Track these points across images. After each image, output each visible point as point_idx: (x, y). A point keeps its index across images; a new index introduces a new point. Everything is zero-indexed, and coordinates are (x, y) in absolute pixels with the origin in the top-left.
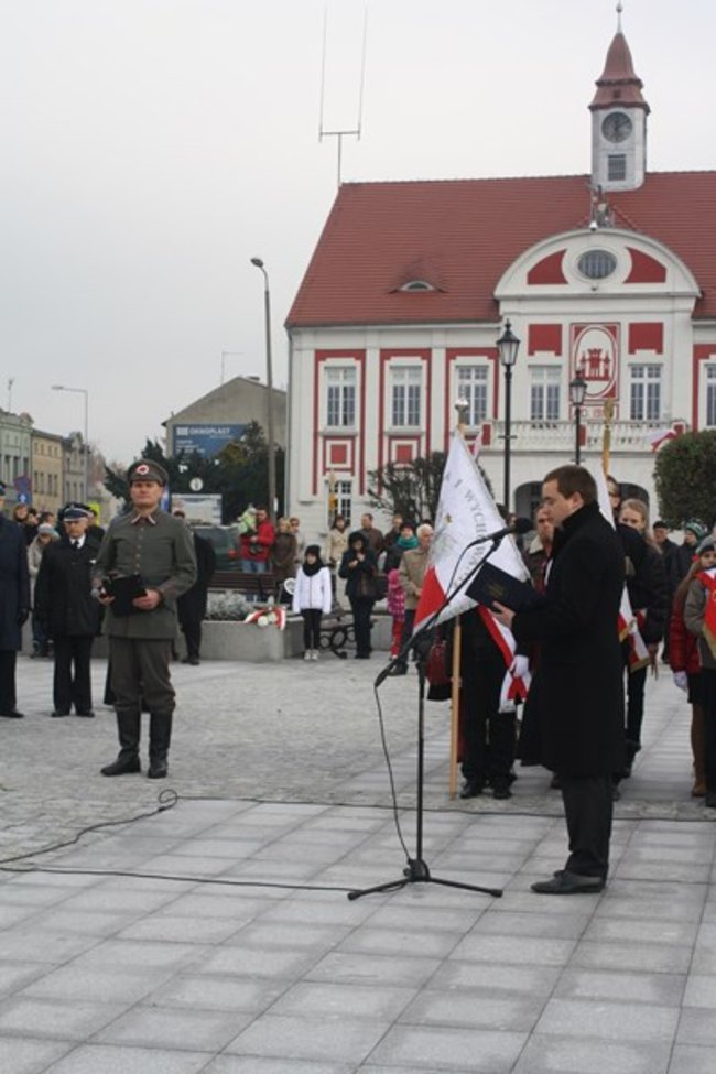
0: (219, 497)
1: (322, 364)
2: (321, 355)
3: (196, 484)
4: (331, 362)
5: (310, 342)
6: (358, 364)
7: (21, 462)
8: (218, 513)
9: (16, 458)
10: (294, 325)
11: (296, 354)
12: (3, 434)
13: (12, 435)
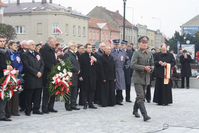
0: (194, 45)
3: (188, 42)
8: (194, 49)
12: (139, 30)
13: (142, 30)
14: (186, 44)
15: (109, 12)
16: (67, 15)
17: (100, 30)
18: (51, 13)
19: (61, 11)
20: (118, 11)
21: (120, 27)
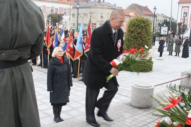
0: (167, 27)
1: (183, 8)
2: (183, 7)
3: (165, 25)
4: (184, 8)
5: (181, 5)
6: (188, 8)
7: (161, 21)
8: (167, 29)
9: (160, 20)
10: (179, 3)
11: (179, 7)
12: (158, 17)
13: (160, 17)
14: (164, 26)
15: (140, 7)
16: (109, 9)
17: (130, 16)
18: (100, 8)
19: (105, 7)
20: (147, 6)
21: (144, 15)
